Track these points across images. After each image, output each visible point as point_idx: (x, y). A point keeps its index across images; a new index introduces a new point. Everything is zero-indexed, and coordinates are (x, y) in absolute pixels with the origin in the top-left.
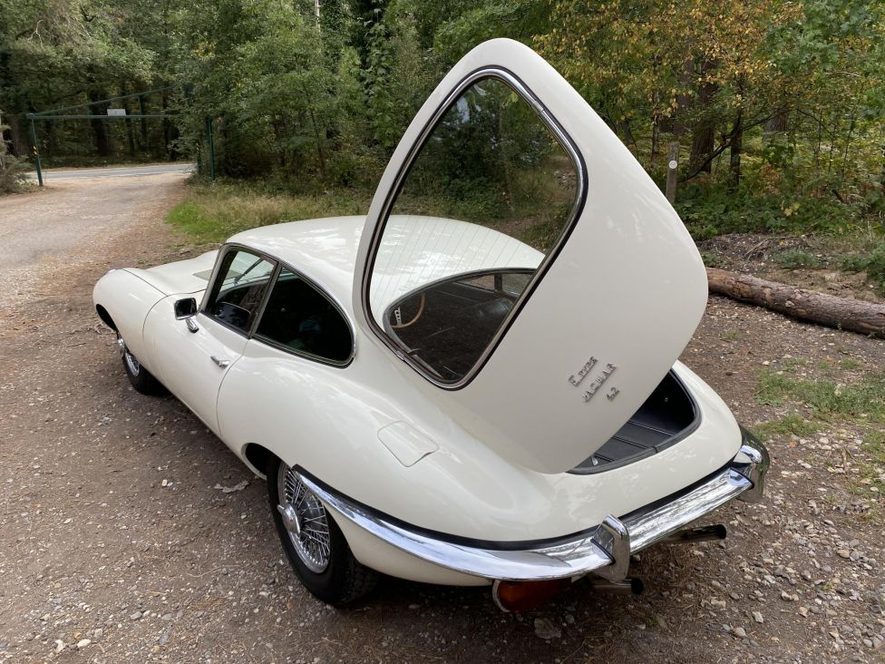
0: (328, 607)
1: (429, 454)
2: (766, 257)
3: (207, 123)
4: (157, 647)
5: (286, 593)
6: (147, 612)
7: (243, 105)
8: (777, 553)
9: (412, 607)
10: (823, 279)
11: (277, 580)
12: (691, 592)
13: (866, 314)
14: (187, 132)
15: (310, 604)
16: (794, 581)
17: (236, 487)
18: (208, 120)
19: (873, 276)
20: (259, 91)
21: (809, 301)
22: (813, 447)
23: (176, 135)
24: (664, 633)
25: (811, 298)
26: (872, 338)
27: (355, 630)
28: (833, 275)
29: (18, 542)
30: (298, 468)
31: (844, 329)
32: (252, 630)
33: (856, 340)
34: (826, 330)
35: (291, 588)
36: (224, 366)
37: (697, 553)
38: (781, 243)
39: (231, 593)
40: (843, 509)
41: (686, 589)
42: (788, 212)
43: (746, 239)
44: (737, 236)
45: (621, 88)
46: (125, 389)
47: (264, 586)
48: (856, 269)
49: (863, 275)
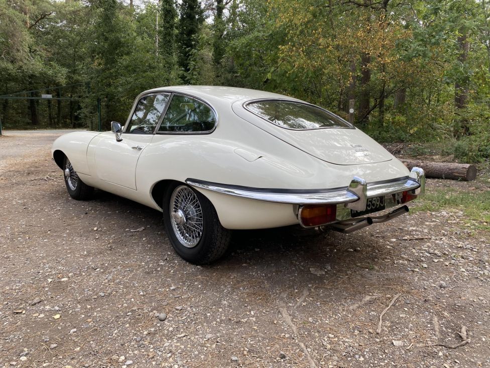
0: (198, 267)
1: (261, 157)
2: (402, 152)
3: (98, 101)
4: (106, 281)
5: (174, 263)
6: (98, 269)
7: (120, 89)
8: (429, 247)
9: (244, 265)
10: (433, 158)
11: (168, 259)
12: (389, 259)
13: (456, 169)
14: (86, 107)
15: (188, 266)
16: (440, 255)
17: (138, 230)
18: (99, 100)
19: (456, 157)
20: (129, 83)
21: (427, 166)
22: (439, 215)
23: (80, 108)
24: (377, 271)
25: (428, 164)
26: (460, 181)
27: (215, 274)
28: (437, 156)
29: (18, 247)
30: (188, 179)
31: (446, 178)
32: (158, 275)
33: (453, 182)
34: (436, 180)
35: (176, 262)
36: (140, 149)
37: (388, 247)
38: (410, 146)
39: (143, 263)
40: (458, 233)
41: (386, 258)
42: (412, 132)
43: (391, 145)
44: (387, 144)
45: (324, 72)
46: (67, 199)
47: (161, 261)
48: (449, 154)
49: (453, 156)
